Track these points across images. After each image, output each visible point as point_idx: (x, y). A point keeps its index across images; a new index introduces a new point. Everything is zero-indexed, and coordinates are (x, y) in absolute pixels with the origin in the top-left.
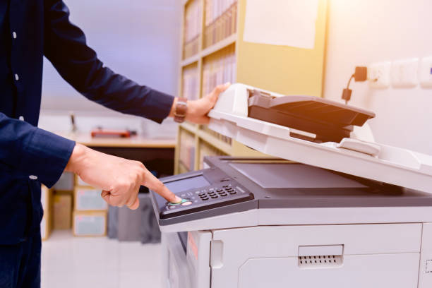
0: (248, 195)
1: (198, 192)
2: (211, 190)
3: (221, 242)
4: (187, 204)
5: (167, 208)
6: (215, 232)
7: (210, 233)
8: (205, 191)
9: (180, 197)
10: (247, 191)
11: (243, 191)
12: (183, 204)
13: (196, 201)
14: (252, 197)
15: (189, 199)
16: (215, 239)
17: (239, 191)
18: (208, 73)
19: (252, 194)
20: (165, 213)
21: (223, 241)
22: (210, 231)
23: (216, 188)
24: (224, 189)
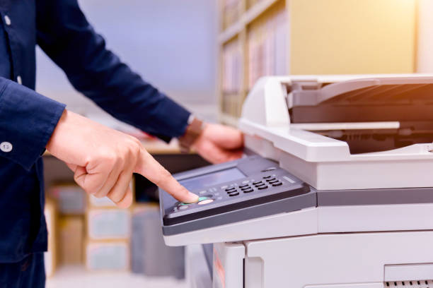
0: (299, 186)
1: (225, 187)
2: (245, 182)
3: (259, 260)
4: (206, 203)
5: (176, 208)
6: (250, 245)
7: (243, 247)
8: (236, 185)
9: (198, 194)
10: (298, 180)
11: (293, 182)
12: (200, 203)
13: (220, 198)
14: (306, 188)
15: (210, 196)
16: (250, 255)
17: (286, 181)
18: (254, 44)
19: (305, 185)
20: (172, 216)
21: (263, 258)
22: (243, 243)
23: (253, 181)
24: (264, 181)
